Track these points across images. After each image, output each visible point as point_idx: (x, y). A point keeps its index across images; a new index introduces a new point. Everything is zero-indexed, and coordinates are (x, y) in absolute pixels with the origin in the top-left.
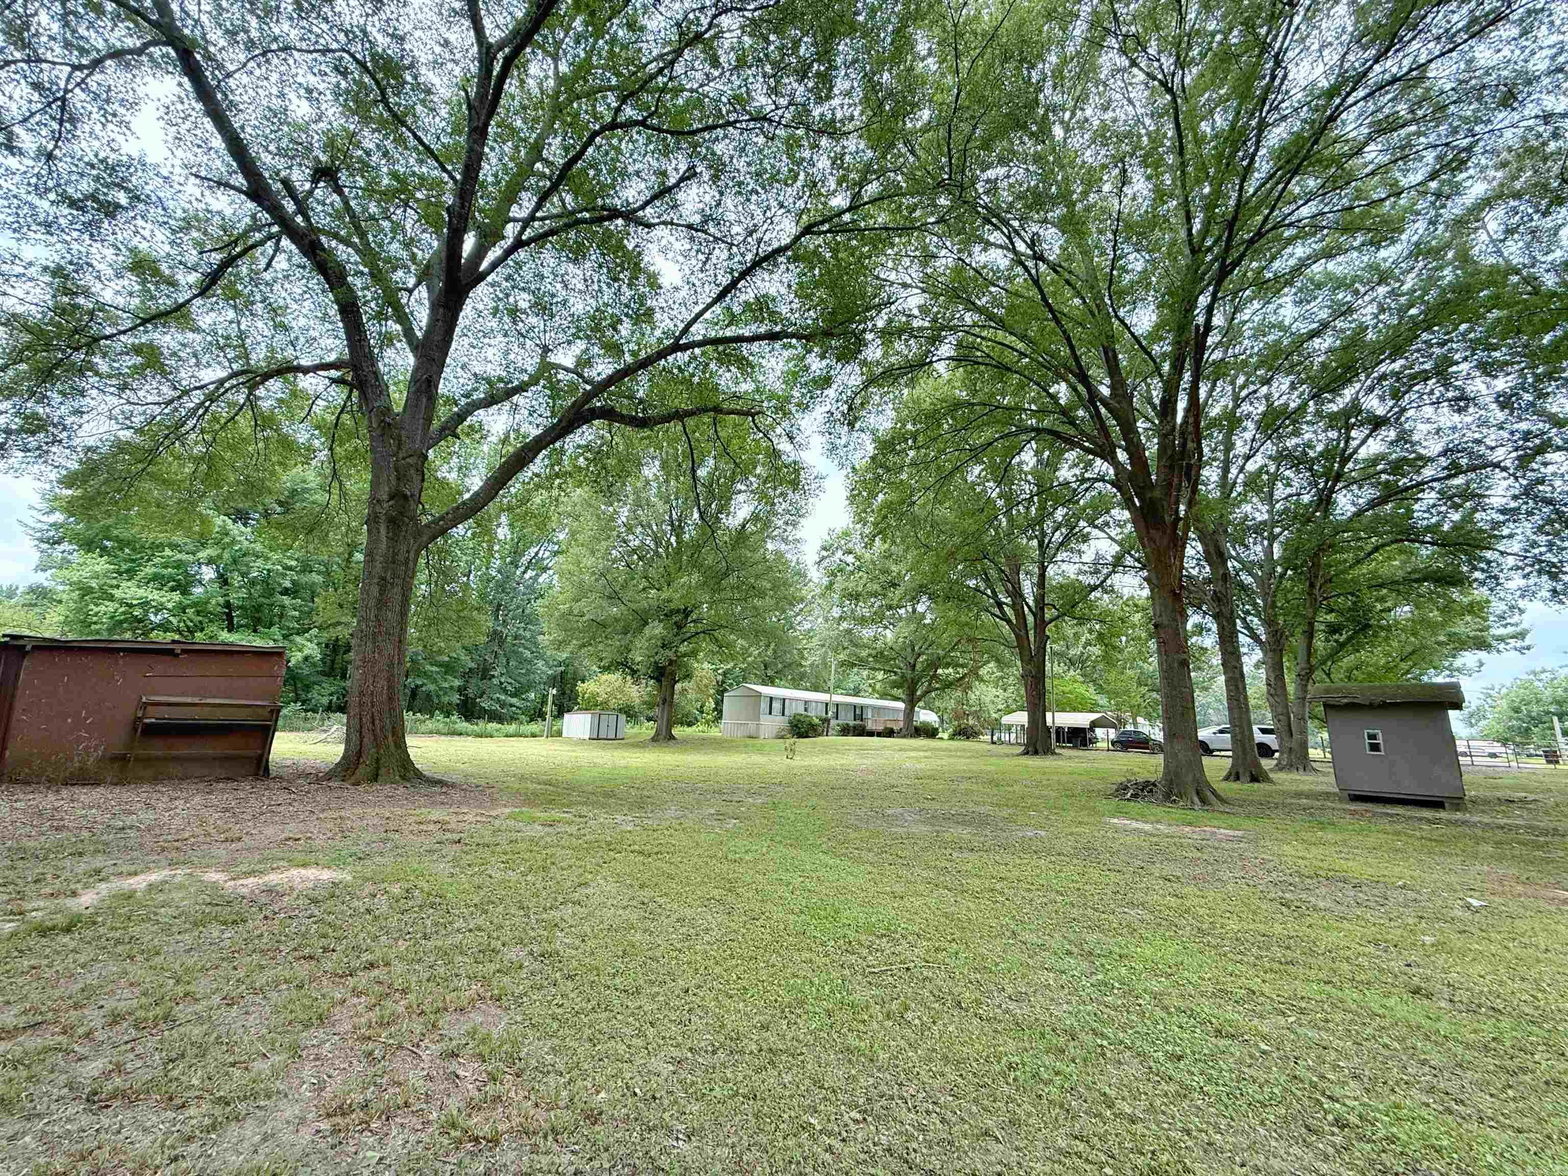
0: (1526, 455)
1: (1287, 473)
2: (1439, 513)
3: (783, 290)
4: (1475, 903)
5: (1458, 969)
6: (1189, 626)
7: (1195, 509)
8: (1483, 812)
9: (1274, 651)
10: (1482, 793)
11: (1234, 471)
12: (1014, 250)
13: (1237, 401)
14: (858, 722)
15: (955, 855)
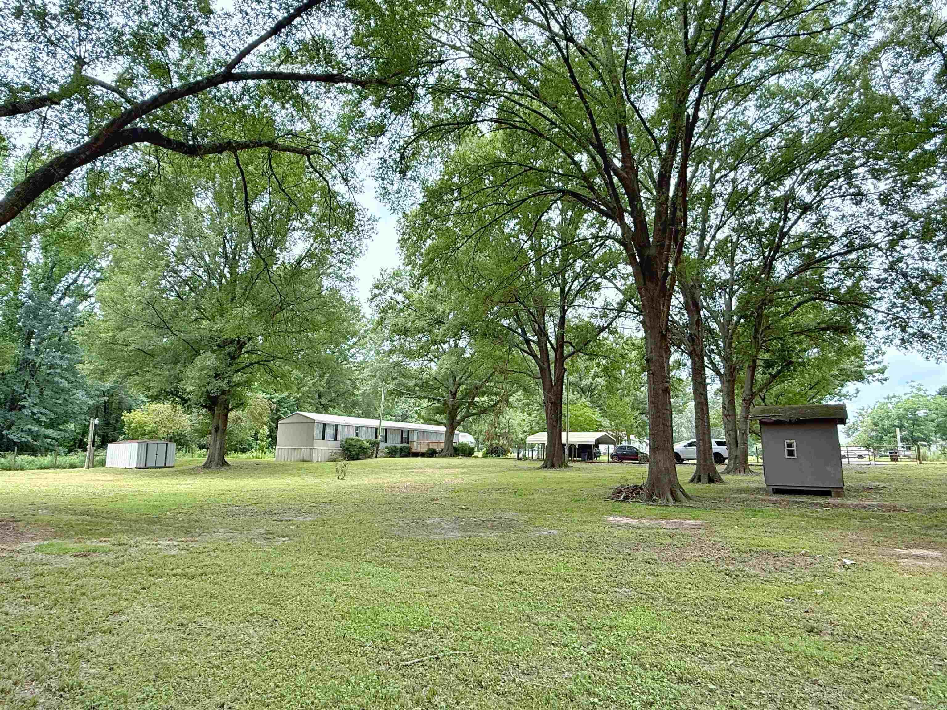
0: (893, 240)
1: (744, 243)
2: (840, 280)
3: (340, 34)
4: (848, 562)
5: (837, 611)
6: (671, 360)
7: (679, 267)
8: (854, 497)
9: (728, 381)
10: (854, 484)
11: (708, 238)
12: (549, 29)
13: (713, 181)
14: (405, 445)
15: (483, 555)
